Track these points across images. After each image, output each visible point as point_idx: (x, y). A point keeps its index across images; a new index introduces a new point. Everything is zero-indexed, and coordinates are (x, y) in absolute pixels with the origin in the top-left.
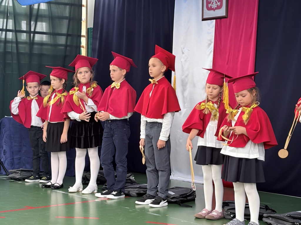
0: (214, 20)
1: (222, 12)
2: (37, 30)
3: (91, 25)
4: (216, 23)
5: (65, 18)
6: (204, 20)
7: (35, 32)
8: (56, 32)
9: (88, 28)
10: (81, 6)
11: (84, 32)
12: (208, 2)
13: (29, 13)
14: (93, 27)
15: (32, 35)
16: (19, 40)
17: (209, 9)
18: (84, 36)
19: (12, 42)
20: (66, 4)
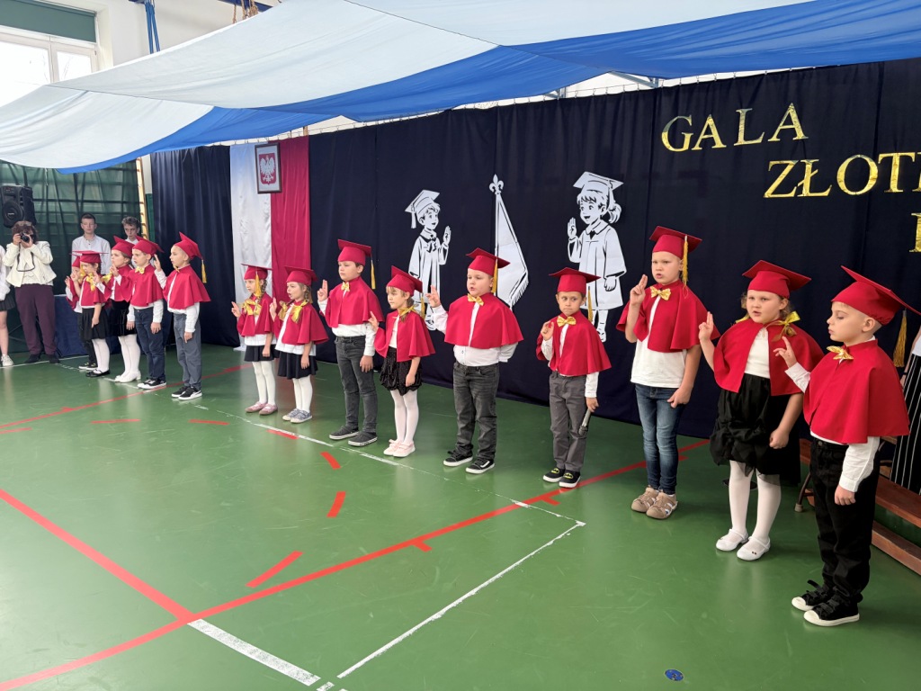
0: (269, 195)
1: (276, 187)
2: (85, 199)
3: (149, 191)
4: (272, 197)
5: (119, 184)
6: (260, 193)
7: (83, 201)
8: (108, 199)
9: (147, 193)
10: (136, 170)
11: (142, 199)
12: (263, 176)
13: (73, 180)
14: (151, 193)
15: (80, 204)
16: (64, 210)
17: (265, 182)
18: (142, 203)
19: (56, 212)
20: (119, 169)
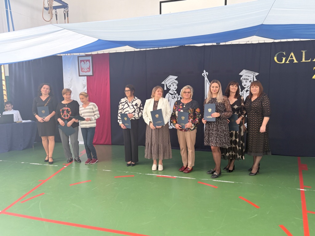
0: (86, 77)
1: (90, 73)
3: (8, 74)
6: (80, 76)
9: (6, 75)
12: (82, 69)
14: (8, 75)
18: (4, 80)
